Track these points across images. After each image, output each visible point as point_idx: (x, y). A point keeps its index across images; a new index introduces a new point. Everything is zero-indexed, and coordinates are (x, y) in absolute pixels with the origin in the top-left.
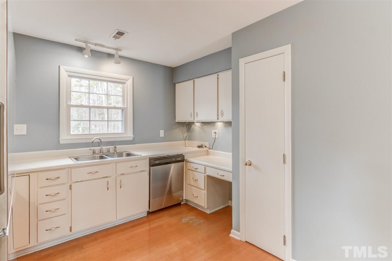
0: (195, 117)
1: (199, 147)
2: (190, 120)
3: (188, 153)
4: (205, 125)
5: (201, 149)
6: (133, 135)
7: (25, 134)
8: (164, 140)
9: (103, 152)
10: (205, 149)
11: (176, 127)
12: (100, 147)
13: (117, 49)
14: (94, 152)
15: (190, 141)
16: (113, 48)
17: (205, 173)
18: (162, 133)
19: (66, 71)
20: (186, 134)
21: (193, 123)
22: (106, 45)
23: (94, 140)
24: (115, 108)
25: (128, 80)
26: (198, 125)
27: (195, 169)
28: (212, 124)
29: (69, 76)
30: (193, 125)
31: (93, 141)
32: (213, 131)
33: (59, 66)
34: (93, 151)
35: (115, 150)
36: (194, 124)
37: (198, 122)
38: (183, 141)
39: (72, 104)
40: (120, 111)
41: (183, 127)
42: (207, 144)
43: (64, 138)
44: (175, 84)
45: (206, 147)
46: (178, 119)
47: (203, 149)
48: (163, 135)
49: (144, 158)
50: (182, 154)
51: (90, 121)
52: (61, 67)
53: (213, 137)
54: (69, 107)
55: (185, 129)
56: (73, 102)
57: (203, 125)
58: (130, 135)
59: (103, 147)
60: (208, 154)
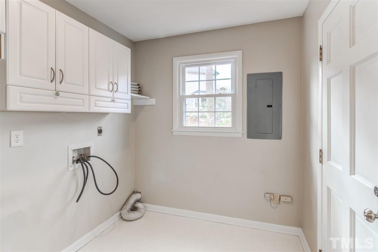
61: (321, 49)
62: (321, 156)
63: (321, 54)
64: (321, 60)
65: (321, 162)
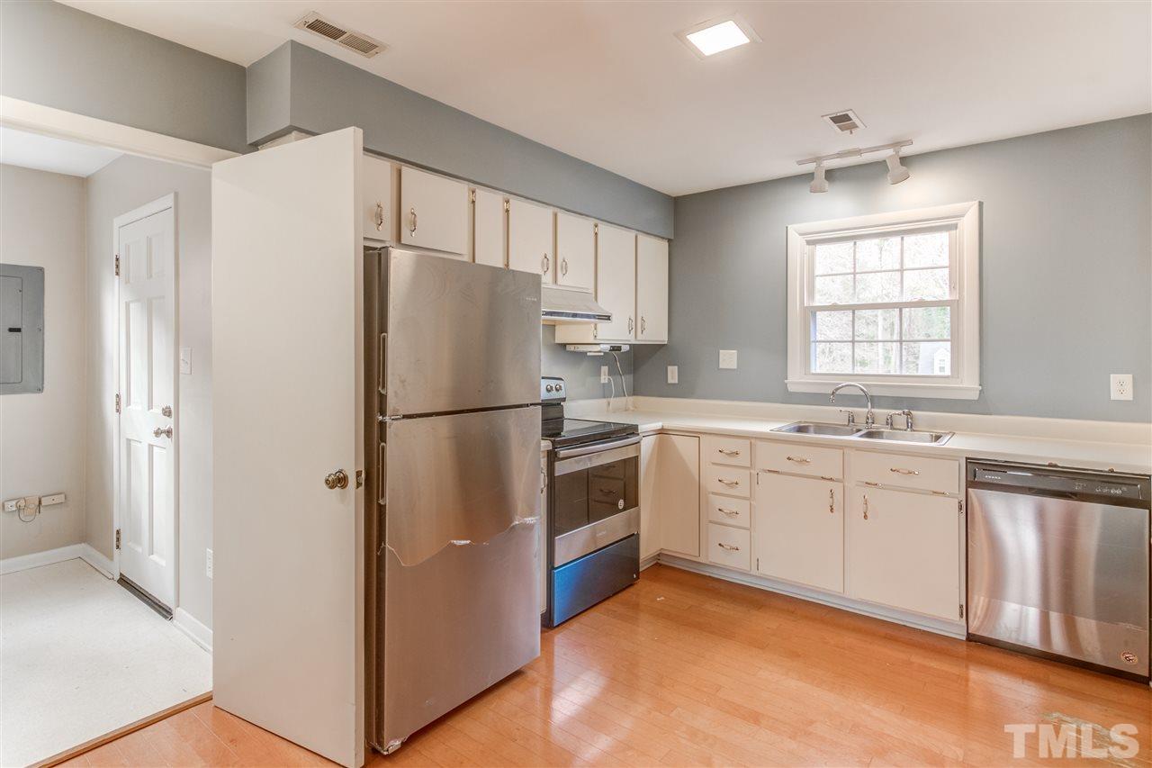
6: (980, 385)
7: (732, 367)
9: (874, 423)
12: (866, 410)
13: (897, 144)
14: (852, 419)
16: (888, 145)
18: (1121, 387)
19: (801, 234)
23: (840, 388)
24: (922, 304)
25: (963, 216)
29: (809, 243)
31: (837, 389)
33: (786, 227)
34: (849, 417)
35: (907, 422)
39: (817, 304)
43: (796, 379)
48: (1131, 394)
49: (946, 455)
50: (1140, 477)
51: (853, 342)
52: (788, 225)
54: (811, 312)
56: (819, 301)
58: (969, 385)
59: (874, 410)
61: (117, 259)
62: (118, 403)
63: (117, 266)
64: (117, 274)
65: (118, 411)
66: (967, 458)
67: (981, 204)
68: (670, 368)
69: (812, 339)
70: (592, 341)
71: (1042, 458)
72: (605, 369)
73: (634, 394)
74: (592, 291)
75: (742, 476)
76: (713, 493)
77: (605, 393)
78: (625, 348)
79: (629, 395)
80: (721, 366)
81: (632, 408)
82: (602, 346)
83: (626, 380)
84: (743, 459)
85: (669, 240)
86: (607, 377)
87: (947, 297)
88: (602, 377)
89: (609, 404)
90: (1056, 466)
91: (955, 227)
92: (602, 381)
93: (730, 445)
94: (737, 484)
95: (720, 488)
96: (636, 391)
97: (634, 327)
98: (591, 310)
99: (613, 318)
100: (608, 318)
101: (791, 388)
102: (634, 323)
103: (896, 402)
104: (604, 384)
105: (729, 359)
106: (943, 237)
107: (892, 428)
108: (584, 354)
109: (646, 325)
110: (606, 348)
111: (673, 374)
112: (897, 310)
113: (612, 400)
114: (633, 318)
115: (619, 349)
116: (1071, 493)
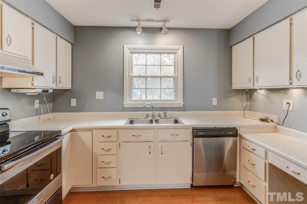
0: (255, 82)
1: (262, 120)
2: (249, 86)
3: (244, 127)
4: (272, 92)
5: (264, 123)
6: (183, 102)
7: (102, 99)
8: (216, 108)
9: (154, 117)
10: (271, 123)
11: (232, 94)
12: (152, 112)
13: (165, 21)
15: (251, 112)
16: (161, 20)
17: (266, 158)
18: (215, 101)
19: (128, 49)
20: (245, 104)
21: (255, 90)
22: (154, 19)
23: (146, 105)
24: (167, 77)
25: (178, 50)
26: (262, 92)
27: (252, 149)
28: (284, 92)
29: (131, 53)
30: (256, 93)
31: (144, 106)
32: (285, 101)
33: (123, 46)
34: (147, 115)
35: (165, 116)
36: (257, 91)
37: (261, 89)
38: (243, 112)
40: (172, 79)
41: (242, 95)
42: (274, 117)
43: (127, 103)
44: (231, 47)
45: (272, 121)
46: (235, 86)
47: (267, 124)
48: (217, 103)
49: (187, 127)
50: (235, 128)
51: (146, 89)
52: (124, 45)
53: (284, 109)
54: (131, 78)
55: (244, 97)
56: (134, 74)
57: (269, 93)
58: (180, 102)
59: (155, 112)
60: (275, 130)
66: (192, 128)
67: (184, 47)
68: (72, 100)
69: (132, 88)
70: (30, 86)
71: (212, 125)
72: (37, 101)
73: (53, 112)
74: (30, 59)
75: (113, 146)
76: (99, 155)
77: (37, 113)
78: (51, 91)
79: (50, 113)
80: (96, 98)
81: (52, 119)
82: (37, 90)
83: (49, 106)
84: (114, 138)
85: (72, 44)
86: (38, 105)
87: (173, 75)
88: (36, 105)
89: (40, 118)
90: (216, 127)
91: (176, 53)
92: (36, 107)
93: (107, 133)
94: (111, 149)
95: (103, 152)
96: (54, 110)
97: (55, 80)
98: (31, 69)
99: (45, 74)
100: (42, 74)
101: (125, 106)
102: (55, 79)
103: (160, 109)
104: (36, 109)
105: (100, 95)
106: (172, 56)
107: (160, 118)
108: (25, 94)
109: (62, 80)
110: (40, 91)
111: (74, 102)
112: (160, 78)
113: (42, 116)
114: (55, 76)
115: (47, 91)
116: (220, 135)
